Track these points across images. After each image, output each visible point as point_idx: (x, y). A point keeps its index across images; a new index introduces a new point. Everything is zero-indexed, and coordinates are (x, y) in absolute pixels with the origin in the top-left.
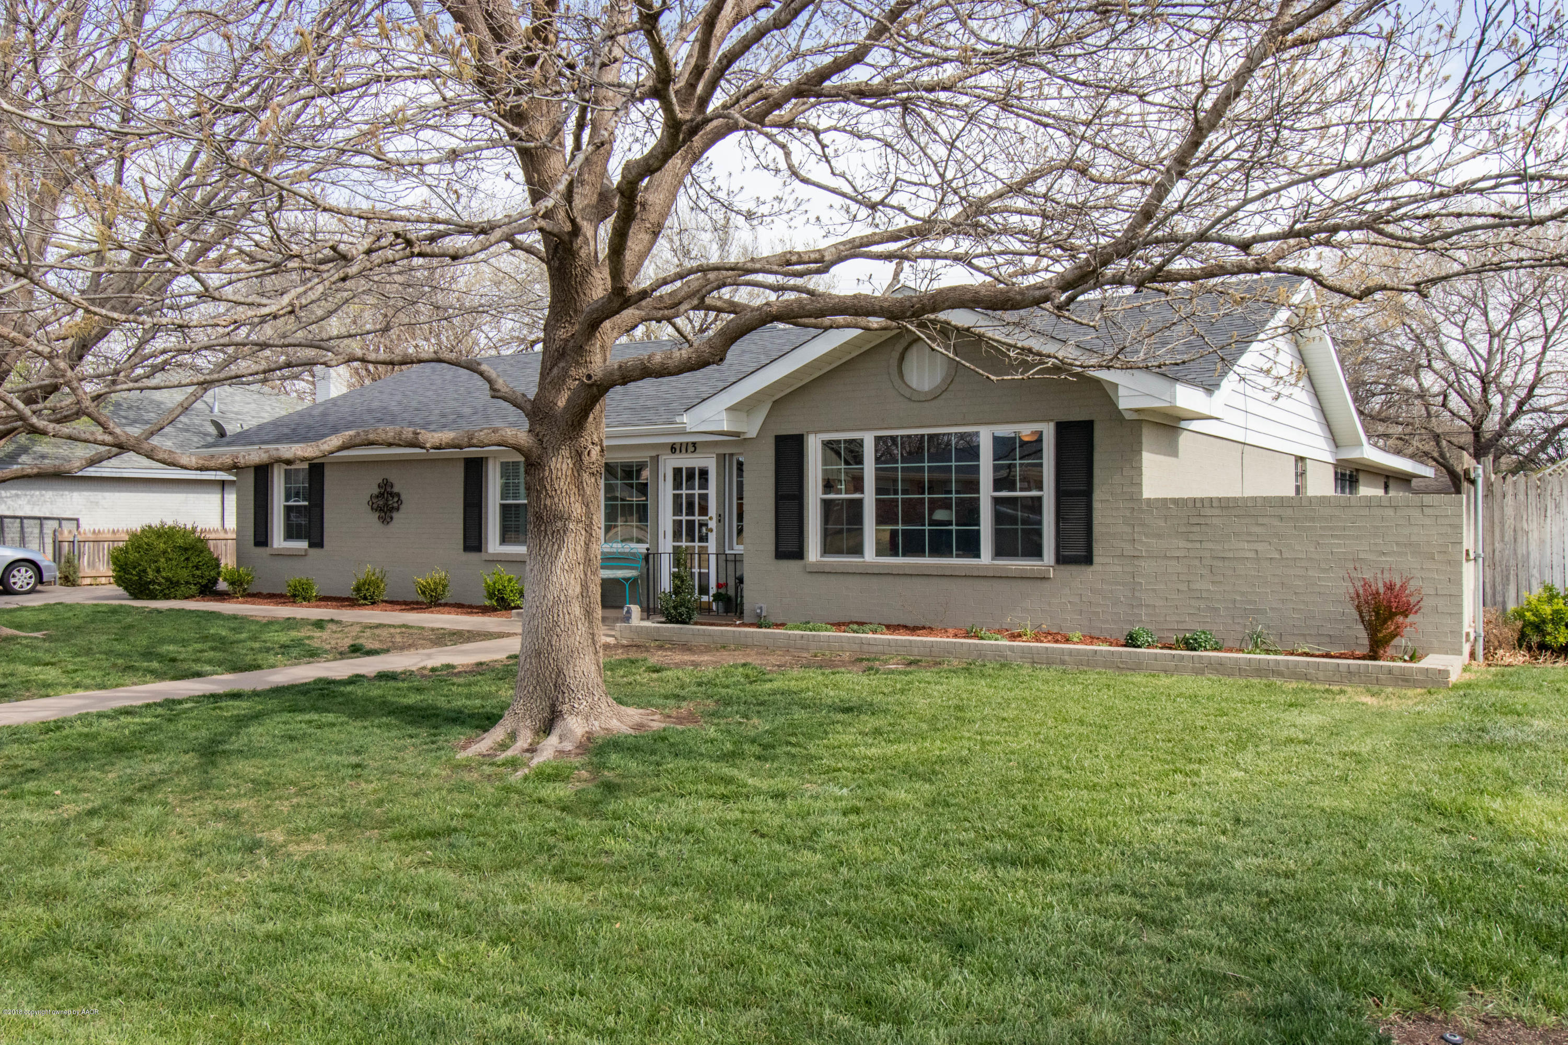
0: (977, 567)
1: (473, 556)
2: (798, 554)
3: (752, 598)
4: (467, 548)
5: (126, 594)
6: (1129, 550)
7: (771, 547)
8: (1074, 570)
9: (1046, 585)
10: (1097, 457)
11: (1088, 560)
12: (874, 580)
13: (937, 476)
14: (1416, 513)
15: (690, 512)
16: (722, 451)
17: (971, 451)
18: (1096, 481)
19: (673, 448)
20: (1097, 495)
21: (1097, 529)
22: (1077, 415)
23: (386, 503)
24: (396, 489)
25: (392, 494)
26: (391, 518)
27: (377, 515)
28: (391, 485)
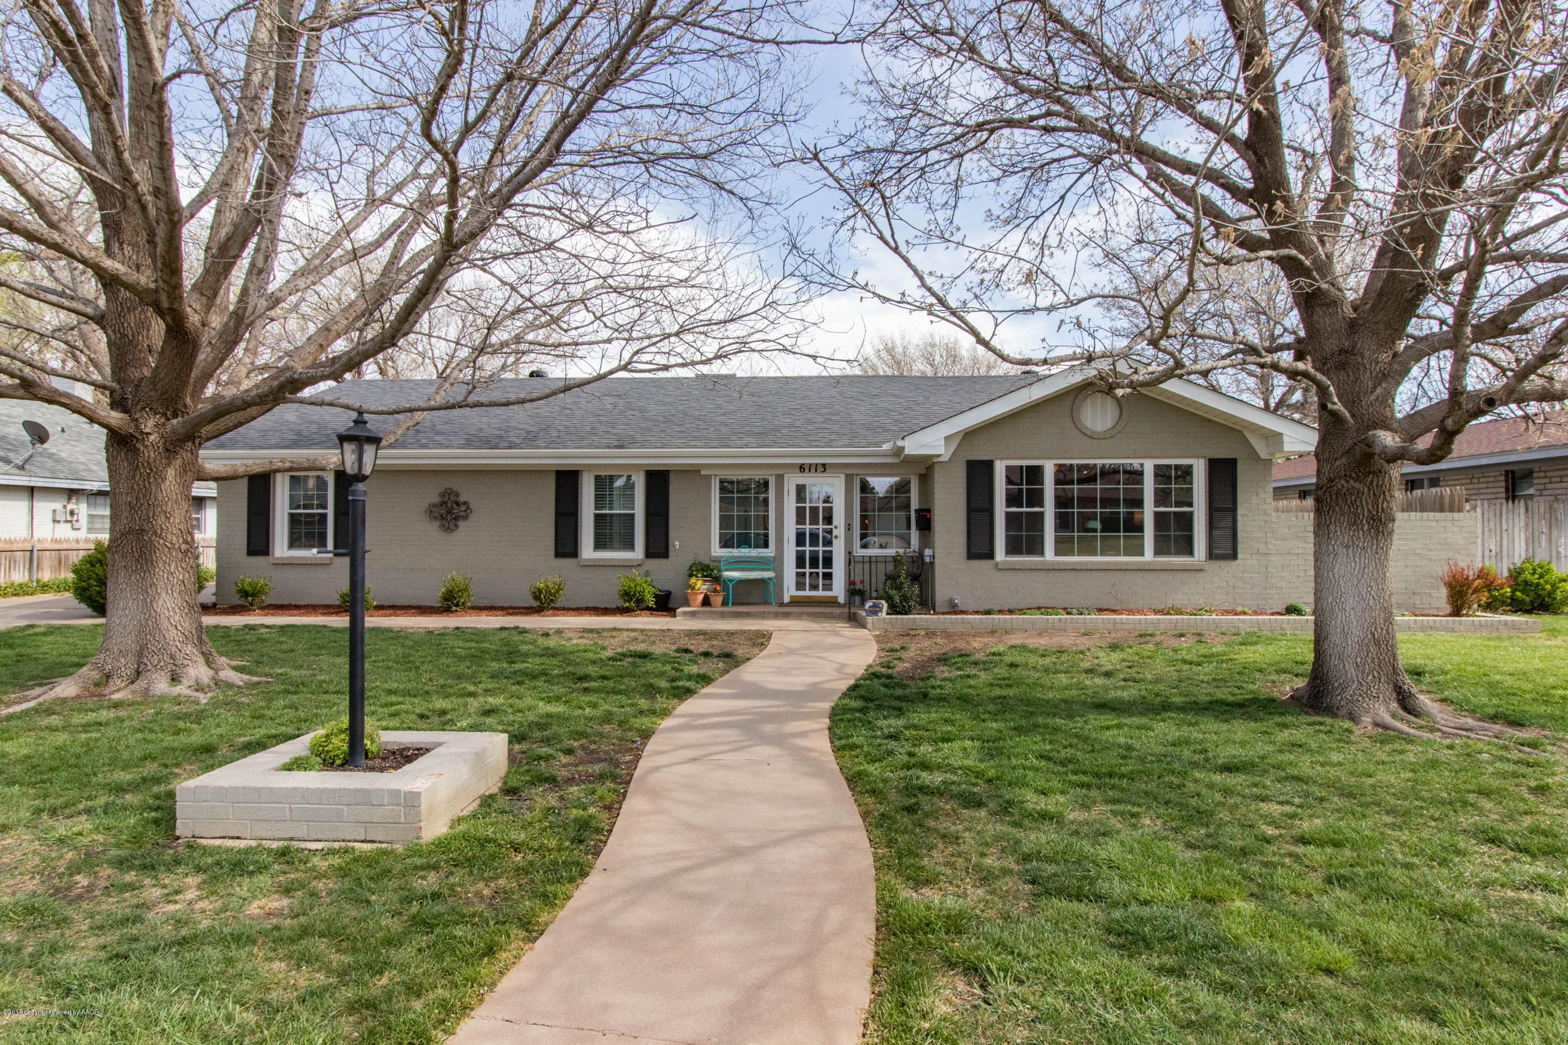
0: (1144, 563)
1: (569, 562)
2: (989, 555)
3: (943, 590)
4: (559, 554)
5: (89, 611)
6: (1263, 549)
7: (964, 550)
8: (1223, 564)
9: (1201, 575)
10: (1239, 484)
11: (1234, 556)
12: (1058, 574)
13: (1108, 495)
14: (1449, 524)
15: (814, 521)
16: (849, 472)
17: (1136, 475)
18: (1239, 501)
19: (802, 468)
20: (1240, 511)
21: (1240, 535)
22: (1224, 454)
23: (449, 512)
24: (462, 499)
25: (457, 504)
26: (457, 526)
27: (438, 523)
28: (457, 495)
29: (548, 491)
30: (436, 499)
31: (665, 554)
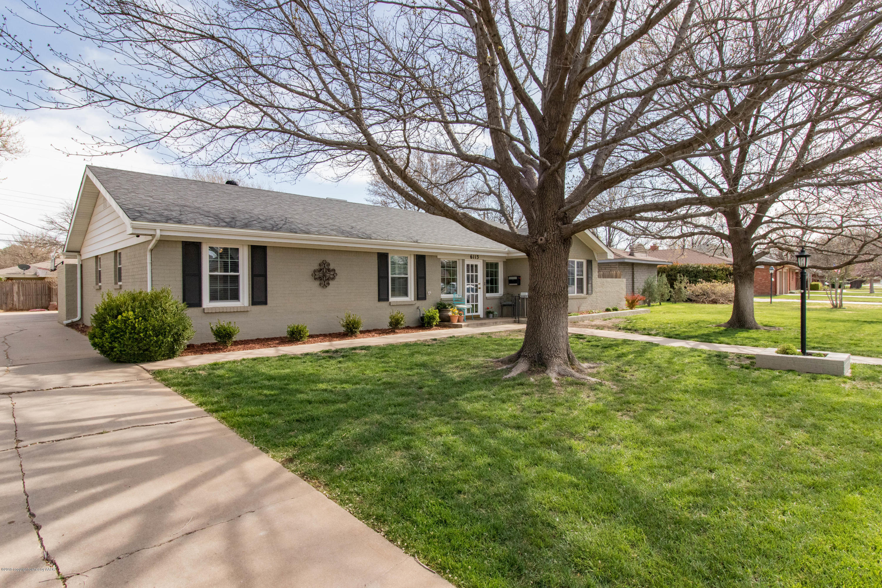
0: (576, 296)
1: (384, 304)
4: (380, 300)
6: (596, 291)
8: (590, 296)
9: (586, 300)
10: (593, 269)
11: (592, 293)
15: (472, 281)
16: (485, 259)
18: (593, 274)
19: (471, 257)
20: (593, 278)
21: (593, 286)
22: (590, 259)
23: (324, 275)
24: (331, 267)
25: (329, 270)
26: (329, 284)
27: (317, 283)
28: (329, 265)
29: (374, 262)
30: (317, 267)
31: (424, 298)
